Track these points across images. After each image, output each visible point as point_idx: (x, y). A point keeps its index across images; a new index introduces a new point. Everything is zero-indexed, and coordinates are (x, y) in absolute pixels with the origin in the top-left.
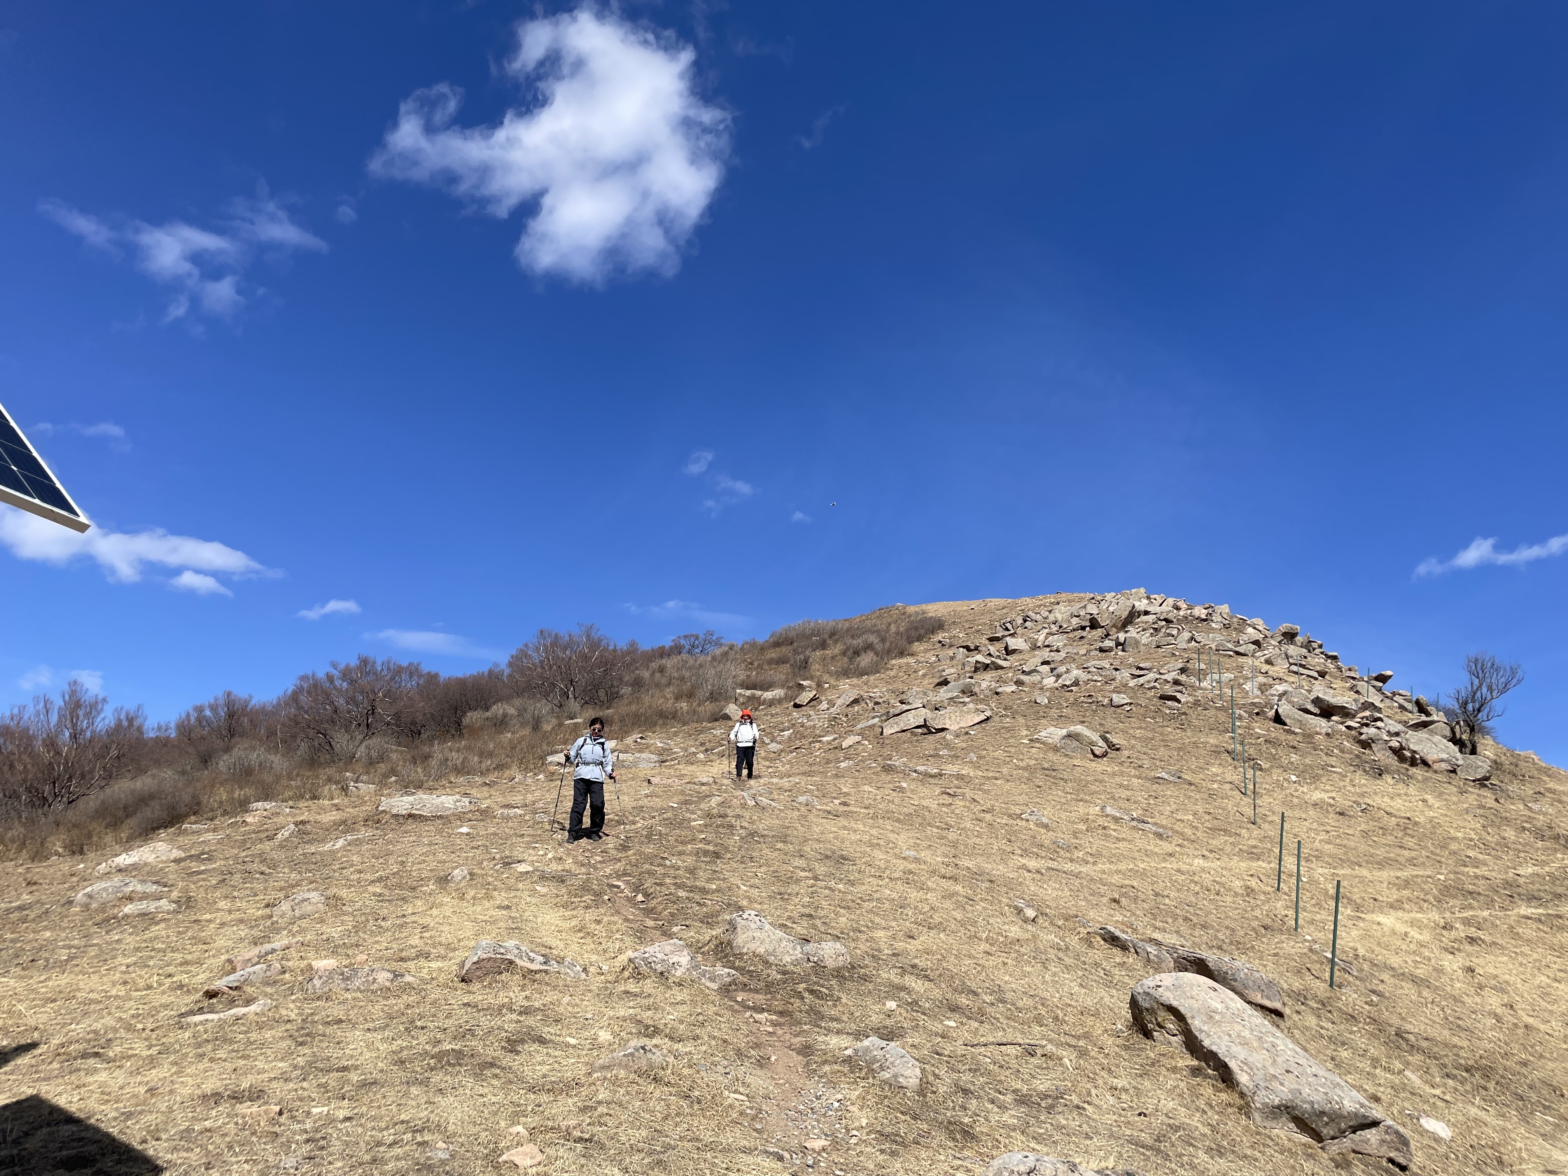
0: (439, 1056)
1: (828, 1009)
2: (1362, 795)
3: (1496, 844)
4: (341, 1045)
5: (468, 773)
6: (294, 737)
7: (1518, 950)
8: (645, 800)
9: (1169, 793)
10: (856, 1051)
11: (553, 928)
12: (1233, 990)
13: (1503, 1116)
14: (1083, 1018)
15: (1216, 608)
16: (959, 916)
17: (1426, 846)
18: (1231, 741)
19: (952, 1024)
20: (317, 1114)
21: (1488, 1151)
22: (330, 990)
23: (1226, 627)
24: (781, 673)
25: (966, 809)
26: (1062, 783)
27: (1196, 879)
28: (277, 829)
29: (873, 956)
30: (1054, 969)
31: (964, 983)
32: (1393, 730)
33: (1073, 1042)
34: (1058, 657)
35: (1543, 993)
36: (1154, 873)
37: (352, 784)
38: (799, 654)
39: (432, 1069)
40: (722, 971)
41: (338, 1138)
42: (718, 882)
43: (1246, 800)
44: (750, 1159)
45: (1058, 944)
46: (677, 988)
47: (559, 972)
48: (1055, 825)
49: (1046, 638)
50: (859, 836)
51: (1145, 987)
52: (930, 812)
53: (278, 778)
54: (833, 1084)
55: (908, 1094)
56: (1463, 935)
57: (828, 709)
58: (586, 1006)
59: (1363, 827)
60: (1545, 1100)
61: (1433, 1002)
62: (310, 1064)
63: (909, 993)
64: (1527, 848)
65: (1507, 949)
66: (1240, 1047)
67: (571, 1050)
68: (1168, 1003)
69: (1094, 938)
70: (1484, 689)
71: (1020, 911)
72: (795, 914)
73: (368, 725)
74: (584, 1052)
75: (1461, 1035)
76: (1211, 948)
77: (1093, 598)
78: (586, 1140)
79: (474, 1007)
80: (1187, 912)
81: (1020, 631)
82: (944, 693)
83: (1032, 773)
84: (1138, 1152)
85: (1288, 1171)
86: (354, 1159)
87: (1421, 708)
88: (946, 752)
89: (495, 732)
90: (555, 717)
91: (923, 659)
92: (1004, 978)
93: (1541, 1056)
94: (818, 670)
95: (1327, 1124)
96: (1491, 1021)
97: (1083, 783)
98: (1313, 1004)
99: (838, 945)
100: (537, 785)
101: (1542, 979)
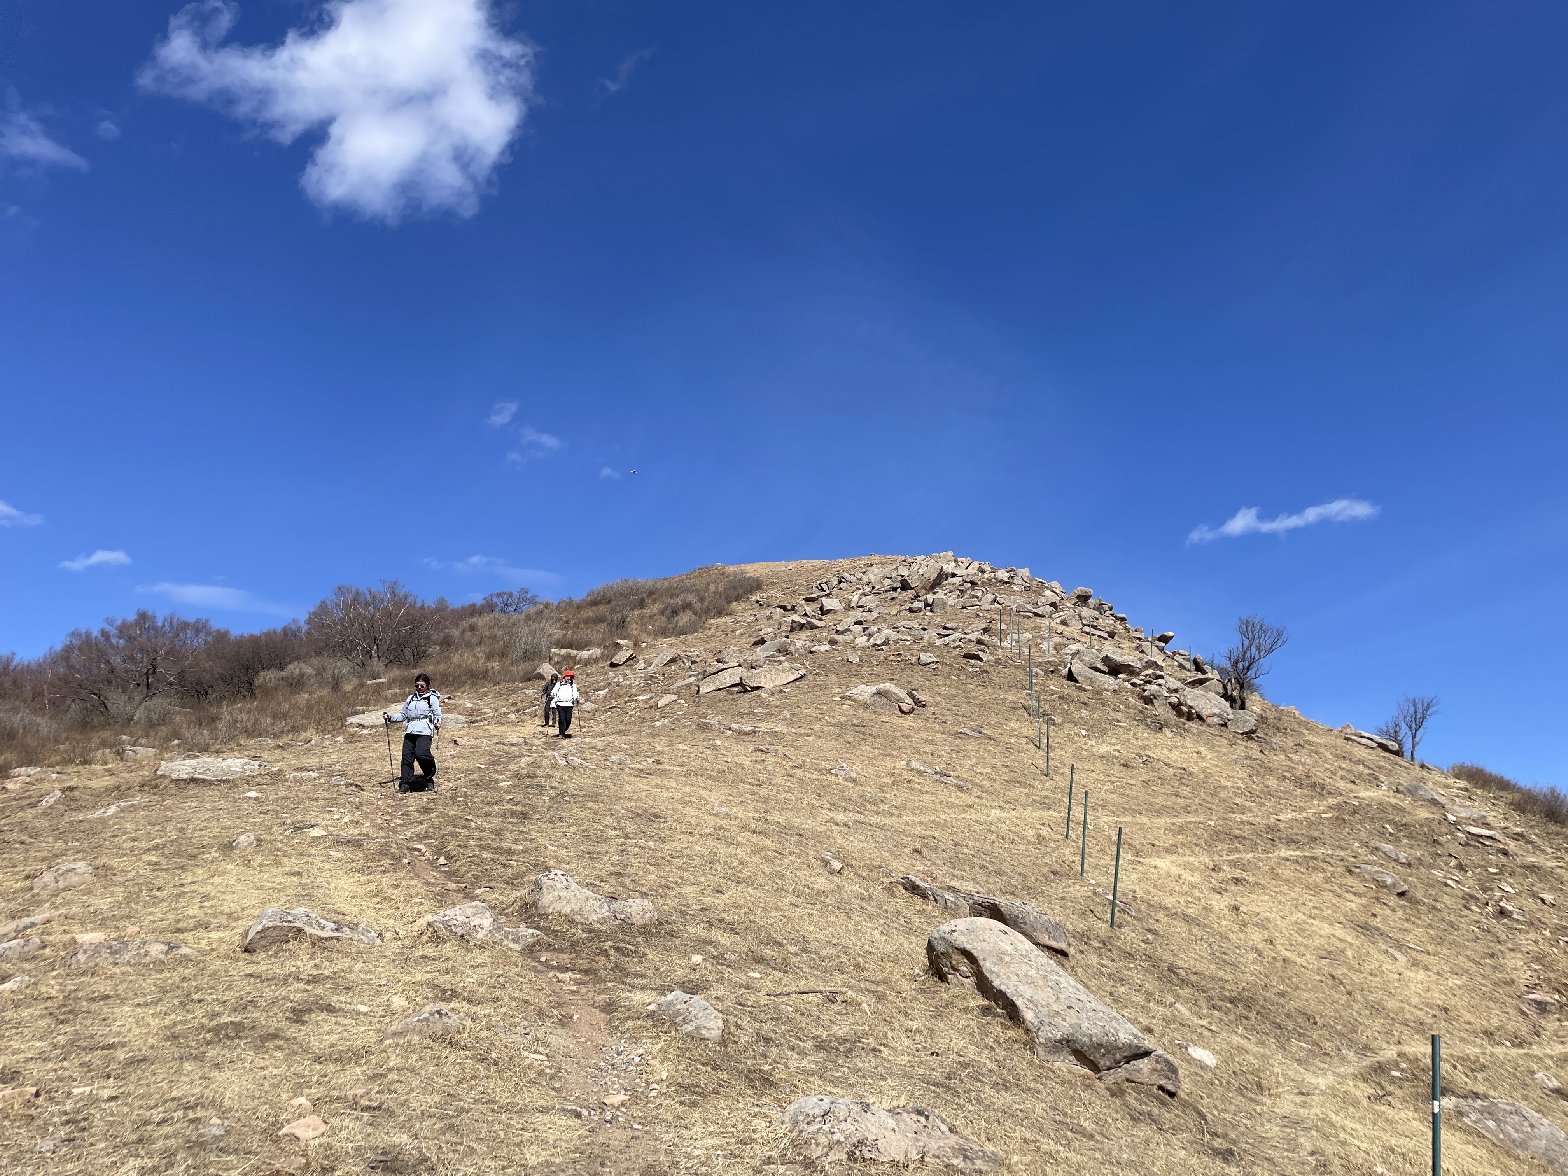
0: (217, 1030)
1: (634, 966)
2: (1144, 748)
3: (1261, 792)
4: (108, 1022)
5: (260, 736)
6: (64, 697)
7: (1277, 890)
8: (451, 761)
9: (970, 747)
10: (660, 1005)
11: (347, 893)
12: (1023, 933)
13: (1263, 1043)
14: (883, 965)
15: (1018, 571)
16: (767, 869)
17: (1199, 795)
18: (1028, 698)
19: (757, 975)
20: (78, 1095)
21: (1249, 1076)
22: (96, 965)
23: (1027, 589)
24: (598, 632)
25: (778, 765)
26: (871, 739)
27: (993, 828)
28: (41, 796)
29: (681, 912)
30: (857, 918)
31: (770, 934)
32: (1173, 687)
33: (873, 987)
34: (870, 617)
35: (1299, 929)
36: (954, 824)
37: (129, 747)
38: (617, 613)
39: (208, 1044)
40: (526, 932)
41: (102, 1119)
42: (524, 843)
43: (1040, 753)
44: (547, 1118)
45: (861, 894)
46: (478, 951)
47: (352, 939)
48: (862, 779)
49: (860, 599)
50: (671, 794)
51: (941, 933)
52: (743, 768)
53: (44, 742)
54: (634, 1039)
55: (710, 1045)
56: (1229, 876)
57: (645, 668)
58: (380, 973)
59: (1144, 777)
60: (1301, 1028)
61: (1202, 939)
62: (72, 1042)
63: (715, 947)
64: (1288, 796)
65: (1268, 888)
66: (1026, 986)
67: (362, 1018)
68: (962, 947)
69: (896, 887)
70: (1253, 649)
71: (827, 863)
72: (604, 873)
73: (148, 685)
74: (376, 1020)
75: (1226, 969)
76: (1004, 893)
77: (904, 561)
78: (374, 1109)
79: (258, 977)
80: (984, 860)
81: (834, 591)
82: (760, 653)
83: (843, 729)
84: (929, 1089)
86: (118, 1140)
87: (1199, 668)
88: (760, 710)
89: (291, 693)
90: (357, 677)
91: (741, 619)
92: (809, 928)
93: (1297, 987)
94: (636, 629)
95: (1104, 1055)
96: (1253, 956)
97: (891, 739)
98: (1095, 944)
99: (645, 902)
100: (335, 747)
101: (1299, 916)
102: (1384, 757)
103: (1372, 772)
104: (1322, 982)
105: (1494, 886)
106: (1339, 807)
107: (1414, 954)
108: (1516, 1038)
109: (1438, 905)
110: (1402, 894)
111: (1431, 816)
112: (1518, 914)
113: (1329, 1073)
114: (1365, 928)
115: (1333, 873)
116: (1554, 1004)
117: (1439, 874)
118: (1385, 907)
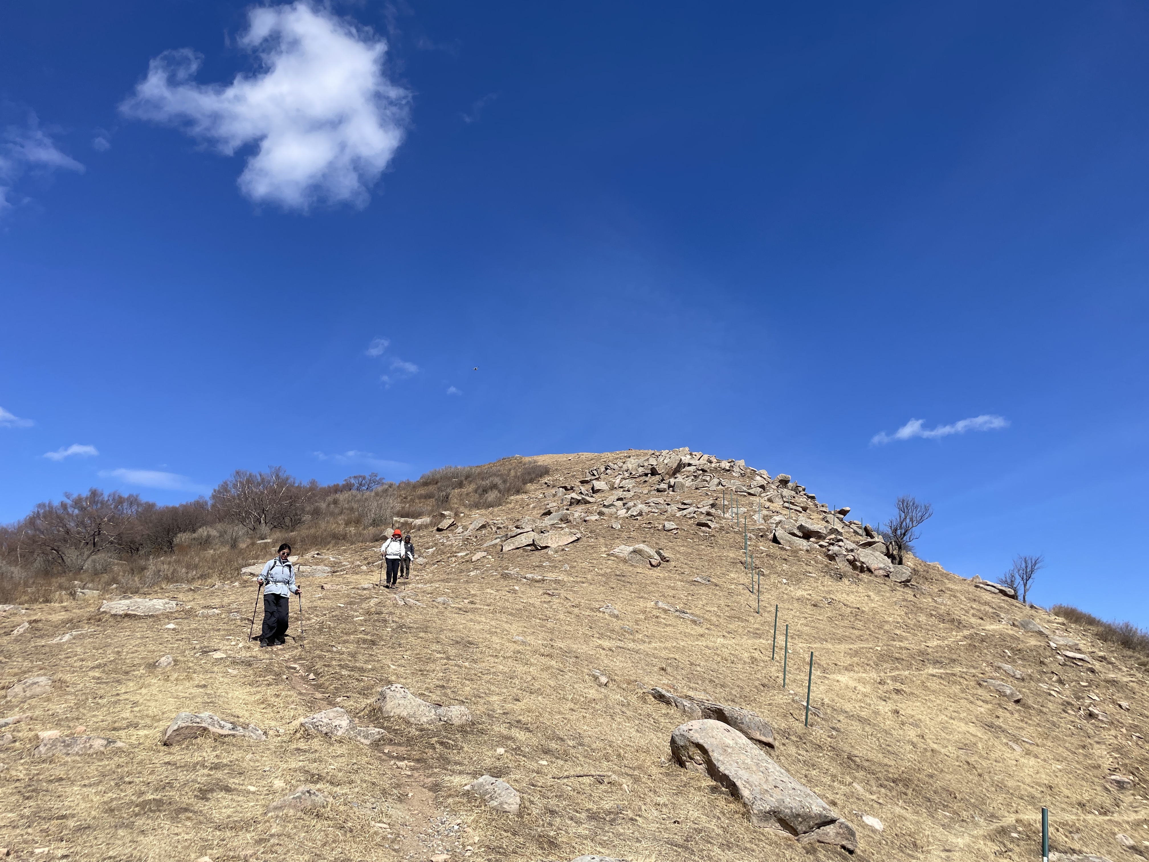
0: (143, 805)
1: (454, 756)
2: (829, 592)
3: (914, 626)
4: (61, 798)
5: (177, 582)
6: (32, 552)
7: (927, 698)
8: (319, 602)
9: (702, 592)
10: (473, 786)
11: (241, 701)
12: (741, 730)
13: (917, 813)
14: (638, 755)
15: (736, 462)
16: (552, 683)
17: (869, 627)
18: (744, 555)
19: (545, 763)
20: (39, 854)
21: (907, 837)
22: (53, 755)
23: (742, 475)
24: (428, 505)
25: (561, 605)
26: (629, 585)
27: (719, 652)
28: (14, 627)
29: (489, 715)
30: (619, 720)
31: (554, 732)
32: (850, 548)
33: (630, 772)
34: (629, 495)
35: (943, 727)
36: (690, 649)
37: (79, 590)
38: (442, 491)
39: (136, 815)
40: (374, 730)
42: (373, 664)
43: (754, 596)
45: (622, 701)
46: (338, 745)
47: (244, 736)
48: (623, 615)
49: (621, 481)
50: (482, 627)
51: (681, 731)
52: (534, 607)
53: (16, 586)
54: (454, 812)
55: (510, 817)
56: (892, 688)
57: (463, 532)
58: (265, 761)
59: (829, 614)
60: (945, 801)
61: (872, 735)
62: (35, 814)
63: (514, 742)
64: (934, 628)
65: (920, 697)
66: (744, 771)
67: (251, 796)
68: (696, 741)
69: (648, 696)
70: (908, 520)
71: (596, 678)
72: (432, 686)
73: (94, 544)
74: (262, 797)
75: (890, 757)
76: (727, 701)
77: (653, 454)
79: (174, 765)
80: (712, 676)
81: (603, 476)
82: (548, 521)
83: (608, 578)
84: (673, 849)
85: (774, 858)
87: (868, 533)
88: (547, 563)
89: (200, 549)
90: (249, 538)
91: (533, 496)
92: (583, 727)
93: (942, 771)
94: (456, 503)
95: (801, 823)
96: (909, 747)
97: (643, 585)
98: (794, 738)
99: (463, 708)
100: (233, 590)
101: (943, 718)
102: (1003, 600)
103: (995, 611)
104: (960, 766)
105: (1085, 695)
106: (971, 637)
107: (1027, 746)
108: (1102, 808)
109: (1044, 710)
110: (1017, 702)
111: (1039, 643)
112: (1102, 716)
113: (966, 835)
114: (990, 726)
115: (967, 685)
116: (1129, 783)
117: (1045, 687)
118: (1006, 711)
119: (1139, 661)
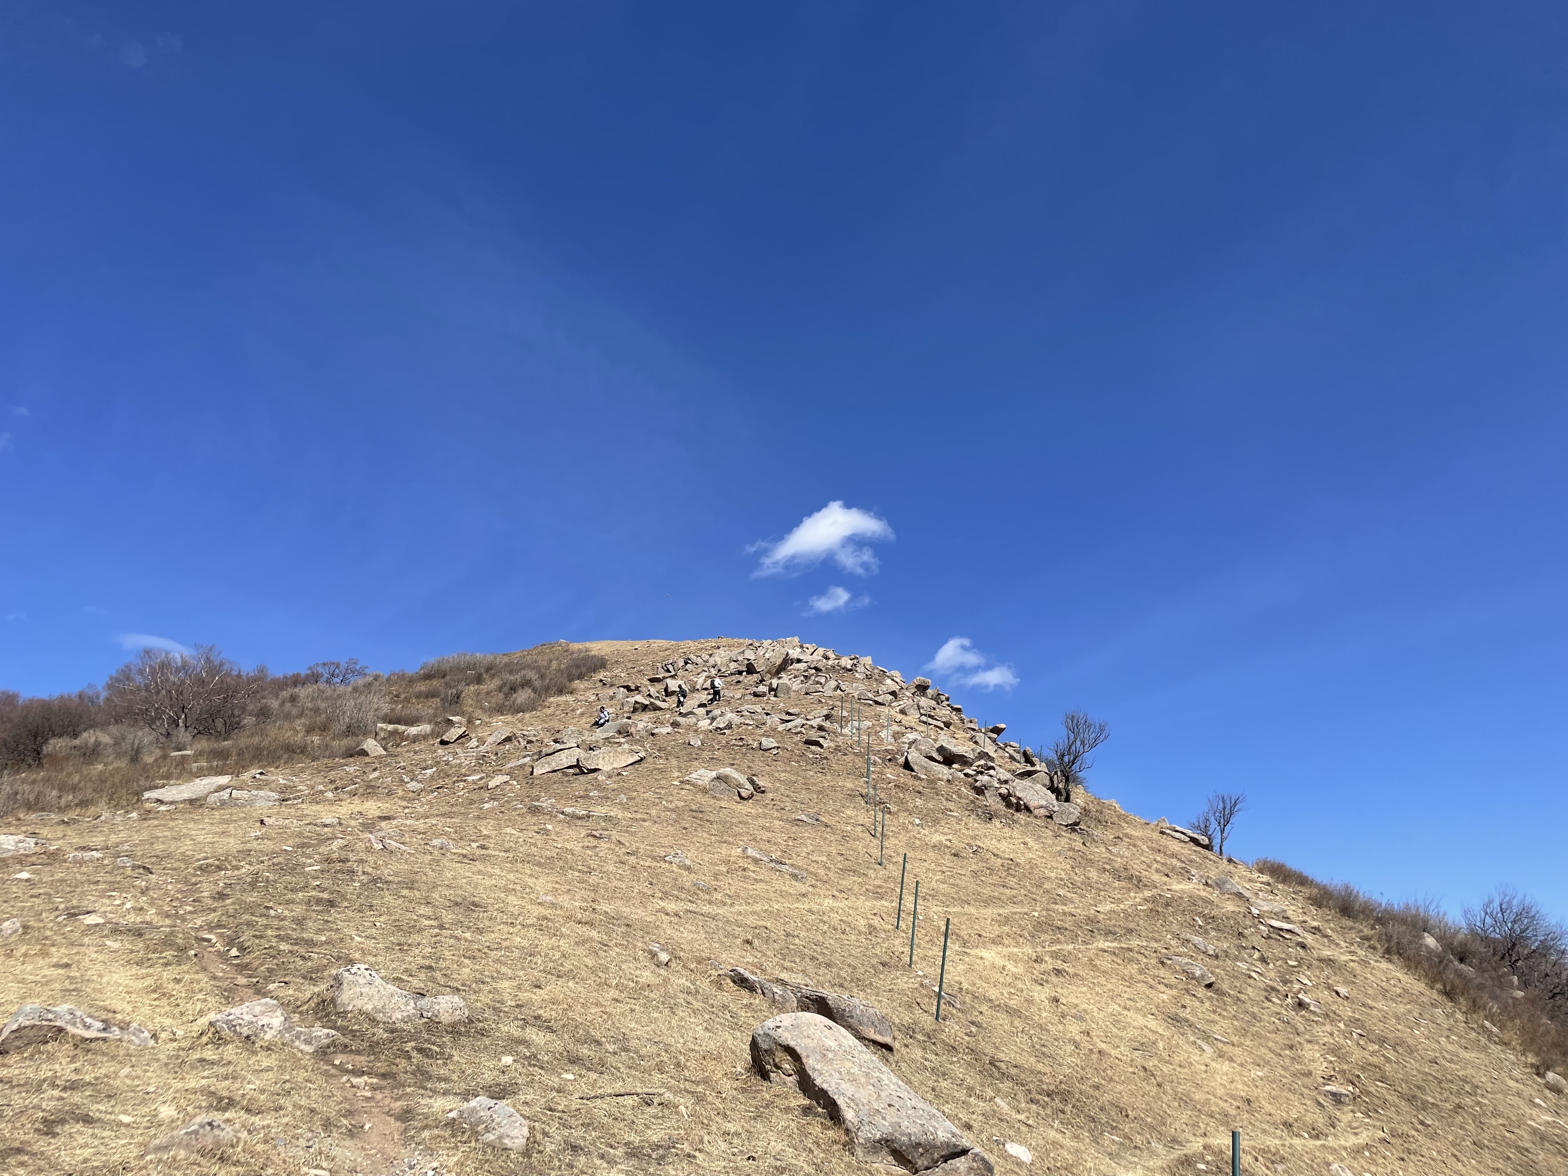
1: (437, 1068)
2: (974, 838)
3: (1082, 884)
5: (43, 809)
7: (1095, 981)
8: (255, 843)
9: (807, 835)
10: (461, 1113)
11: (121, 989)
12: (848, 1028)
13: (1077, 1137)
14: (705, 1063)
15: (861, 659)
16: (590, 962)
17: (1024, 886)
18: (865, 786)
19: (570, 1076)
23: (868, 677)
24: (429, 708)
25: (611, 852)
26: (708, 825)
27: (826, 918)
29: (494, 1009)
30: (681, 1014)
31: (588, 1032)
32: (1003, 778)
33: (692, 1088)
35: (1115, 1020)
36: (787, 913)
38: (451, 688)
40: (321, 1032)
42: (328, 934)
43: (876, 842)
45: (688, 987)
46: (264, 1053)
47: (121, 1040)
48: (697, 867)
50: (494, 881)
51: (766, 1028)
52: (573, 855)
54: (430, 1151)
55: (512, 1156)
56: (1051, 967)
57: (477, 747)
58: (150, 1078)
59: (974, 867)
60: (1113, 1120)
61: (1022, 1032)
63: (528, 1047)
64: (1107, 888)
65: (1087, 979)
66: (848, 1084)
67: (123, 1130)
68: (786, 1043)
69: (724, 980)
70: (1078, 743)
71: (654, 955)
72: (414, 967)
74: (139, 1132)
75: (1045, 1061)
76: (832, 986)
77: (751, 645)
79: (8, 1082)
80: (815, 951)
81: (680, 673)
82: (599, 734)
83: (680, 815)
87: (1028, 760)
88: (596, 793)
89: (83, 763)
90: (160, 748)
91: (582, 697)
92: (629, 1025)
93: (1111, 1080)
94: (471, 705)
95: (922, 1155)
96: (1070, 1048)
97: (728, 825)
98: (920, 1037)
99: (456, 999)
100: (127, 824)
101: (1114, 1007)
102: (1195, 851)
103: (1184, 865)
104: (1134, 1073)
105: (1293, 978)
106: (1153, 900)
107: (1220, 1045)
108: (1314, 1129)
109: (1242, 997)
110: (1209, 986)
111: (1237, 909)
112: (1315, 1006)
113: (1139, 1167)
114: (1176, 1020)
115: (1147, 964)
116: (1348, 1096)
117: (1243, 966)
118: (1194, 999)
119: (1362, 934)
